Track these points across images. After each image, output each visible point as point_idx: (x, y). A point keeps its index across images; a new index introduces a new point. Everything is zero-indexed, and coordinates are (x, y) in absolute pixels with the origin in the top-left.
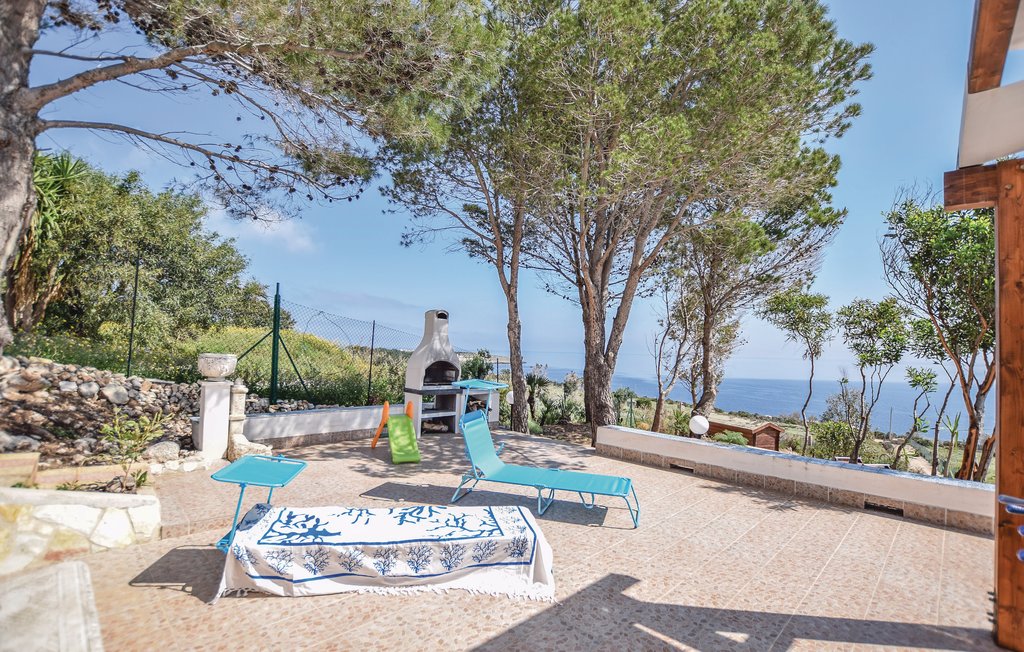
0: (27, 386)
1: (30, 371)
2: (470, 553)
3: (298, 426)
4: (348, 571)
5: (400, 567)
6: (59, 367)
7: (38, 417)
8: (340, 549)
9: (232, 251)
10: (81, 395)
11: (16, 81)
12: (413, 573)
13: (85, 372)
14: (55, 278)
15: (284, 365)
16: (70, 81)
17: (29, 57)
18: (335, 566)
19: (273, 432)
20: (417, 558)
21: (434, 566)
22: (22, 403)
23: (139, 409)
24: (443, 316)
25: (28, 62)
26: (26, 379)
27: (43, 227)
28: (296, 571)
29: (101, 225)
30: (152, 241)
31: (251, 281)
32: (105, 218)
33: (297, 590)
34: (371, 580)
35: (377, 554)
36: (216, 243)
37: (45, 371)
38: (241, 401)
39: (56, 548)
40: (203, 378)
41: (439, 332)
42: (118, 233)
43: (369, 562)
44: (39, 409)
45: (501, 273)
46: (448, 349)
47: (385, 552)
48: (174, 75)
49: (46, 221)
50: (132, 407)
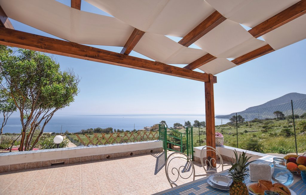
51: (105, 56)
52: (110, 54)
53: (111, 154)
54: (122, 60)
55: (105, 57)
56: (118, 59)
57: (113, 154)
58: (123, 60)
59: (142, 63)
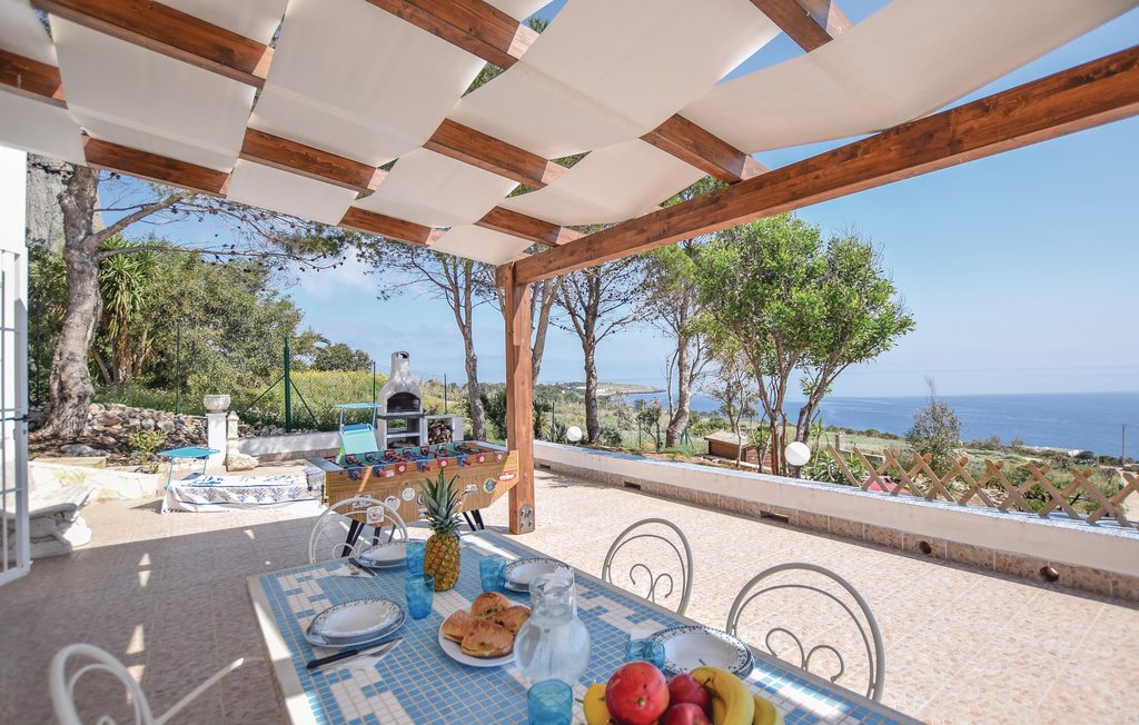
0: (108, 421)
1: (110, 413)
2: (286, 493)
3: (287, 445)
4: (226, 502)
5: (250, 499)
6: (128, 409)
7: (112, 440)
8: (220, 489)
9: (289, 306)
10: (143, 427)
11: (84, 232)
12: (256, 502)
13: (146, 412)
14: (145, 342)
15: (294, 399)
16: (113, 227)
17: (91, 215)
18: (219, 499)
19: (267, 449)
20: (259, 495)
21: (268, 499)
22: (104, 432)
23: (182, 437)
24: (405, 356)
25: (91, 218)
26: (107, 417)
27: (133, 303)
28: (199, 499)
29: (172, 297)
30: (215, 304)
31: (307, 330)
32: (174, 293)
33: (200, 509)
34: (236, 505)
35: (238, 492)
36: (277, 300)
37: (119, 412)
38: (234, 426)
39: (103, 496)
40: (209, 411)
41: (399, 369)
42: (186, 302)
43: (234, 497)
44: (113, 436)
45: (458, 316)
46: (409, 381)
47: (242, 492)
48: (175, 211)
49: (135, 298)
50: (178, 435)
51: (682, 221)
52: (691, 207)
53: (934, 540)
54: (723, 210)
55: (682, 224)
56: (710, 212)
57: (942, 540)
58: (725, 206)
59: (789, 182)
